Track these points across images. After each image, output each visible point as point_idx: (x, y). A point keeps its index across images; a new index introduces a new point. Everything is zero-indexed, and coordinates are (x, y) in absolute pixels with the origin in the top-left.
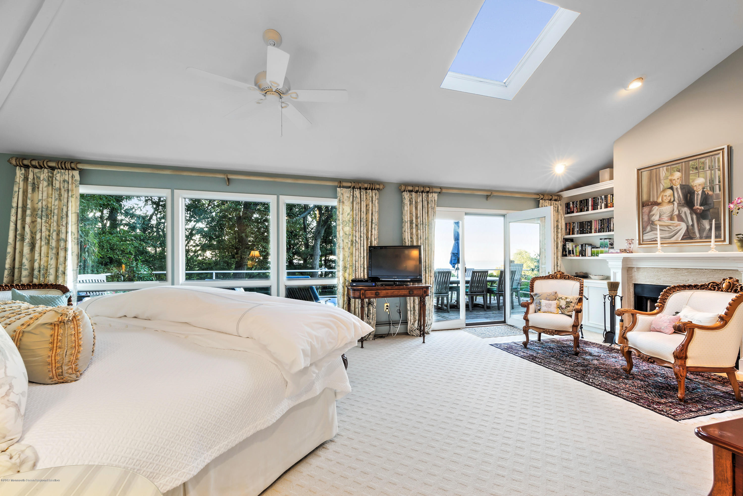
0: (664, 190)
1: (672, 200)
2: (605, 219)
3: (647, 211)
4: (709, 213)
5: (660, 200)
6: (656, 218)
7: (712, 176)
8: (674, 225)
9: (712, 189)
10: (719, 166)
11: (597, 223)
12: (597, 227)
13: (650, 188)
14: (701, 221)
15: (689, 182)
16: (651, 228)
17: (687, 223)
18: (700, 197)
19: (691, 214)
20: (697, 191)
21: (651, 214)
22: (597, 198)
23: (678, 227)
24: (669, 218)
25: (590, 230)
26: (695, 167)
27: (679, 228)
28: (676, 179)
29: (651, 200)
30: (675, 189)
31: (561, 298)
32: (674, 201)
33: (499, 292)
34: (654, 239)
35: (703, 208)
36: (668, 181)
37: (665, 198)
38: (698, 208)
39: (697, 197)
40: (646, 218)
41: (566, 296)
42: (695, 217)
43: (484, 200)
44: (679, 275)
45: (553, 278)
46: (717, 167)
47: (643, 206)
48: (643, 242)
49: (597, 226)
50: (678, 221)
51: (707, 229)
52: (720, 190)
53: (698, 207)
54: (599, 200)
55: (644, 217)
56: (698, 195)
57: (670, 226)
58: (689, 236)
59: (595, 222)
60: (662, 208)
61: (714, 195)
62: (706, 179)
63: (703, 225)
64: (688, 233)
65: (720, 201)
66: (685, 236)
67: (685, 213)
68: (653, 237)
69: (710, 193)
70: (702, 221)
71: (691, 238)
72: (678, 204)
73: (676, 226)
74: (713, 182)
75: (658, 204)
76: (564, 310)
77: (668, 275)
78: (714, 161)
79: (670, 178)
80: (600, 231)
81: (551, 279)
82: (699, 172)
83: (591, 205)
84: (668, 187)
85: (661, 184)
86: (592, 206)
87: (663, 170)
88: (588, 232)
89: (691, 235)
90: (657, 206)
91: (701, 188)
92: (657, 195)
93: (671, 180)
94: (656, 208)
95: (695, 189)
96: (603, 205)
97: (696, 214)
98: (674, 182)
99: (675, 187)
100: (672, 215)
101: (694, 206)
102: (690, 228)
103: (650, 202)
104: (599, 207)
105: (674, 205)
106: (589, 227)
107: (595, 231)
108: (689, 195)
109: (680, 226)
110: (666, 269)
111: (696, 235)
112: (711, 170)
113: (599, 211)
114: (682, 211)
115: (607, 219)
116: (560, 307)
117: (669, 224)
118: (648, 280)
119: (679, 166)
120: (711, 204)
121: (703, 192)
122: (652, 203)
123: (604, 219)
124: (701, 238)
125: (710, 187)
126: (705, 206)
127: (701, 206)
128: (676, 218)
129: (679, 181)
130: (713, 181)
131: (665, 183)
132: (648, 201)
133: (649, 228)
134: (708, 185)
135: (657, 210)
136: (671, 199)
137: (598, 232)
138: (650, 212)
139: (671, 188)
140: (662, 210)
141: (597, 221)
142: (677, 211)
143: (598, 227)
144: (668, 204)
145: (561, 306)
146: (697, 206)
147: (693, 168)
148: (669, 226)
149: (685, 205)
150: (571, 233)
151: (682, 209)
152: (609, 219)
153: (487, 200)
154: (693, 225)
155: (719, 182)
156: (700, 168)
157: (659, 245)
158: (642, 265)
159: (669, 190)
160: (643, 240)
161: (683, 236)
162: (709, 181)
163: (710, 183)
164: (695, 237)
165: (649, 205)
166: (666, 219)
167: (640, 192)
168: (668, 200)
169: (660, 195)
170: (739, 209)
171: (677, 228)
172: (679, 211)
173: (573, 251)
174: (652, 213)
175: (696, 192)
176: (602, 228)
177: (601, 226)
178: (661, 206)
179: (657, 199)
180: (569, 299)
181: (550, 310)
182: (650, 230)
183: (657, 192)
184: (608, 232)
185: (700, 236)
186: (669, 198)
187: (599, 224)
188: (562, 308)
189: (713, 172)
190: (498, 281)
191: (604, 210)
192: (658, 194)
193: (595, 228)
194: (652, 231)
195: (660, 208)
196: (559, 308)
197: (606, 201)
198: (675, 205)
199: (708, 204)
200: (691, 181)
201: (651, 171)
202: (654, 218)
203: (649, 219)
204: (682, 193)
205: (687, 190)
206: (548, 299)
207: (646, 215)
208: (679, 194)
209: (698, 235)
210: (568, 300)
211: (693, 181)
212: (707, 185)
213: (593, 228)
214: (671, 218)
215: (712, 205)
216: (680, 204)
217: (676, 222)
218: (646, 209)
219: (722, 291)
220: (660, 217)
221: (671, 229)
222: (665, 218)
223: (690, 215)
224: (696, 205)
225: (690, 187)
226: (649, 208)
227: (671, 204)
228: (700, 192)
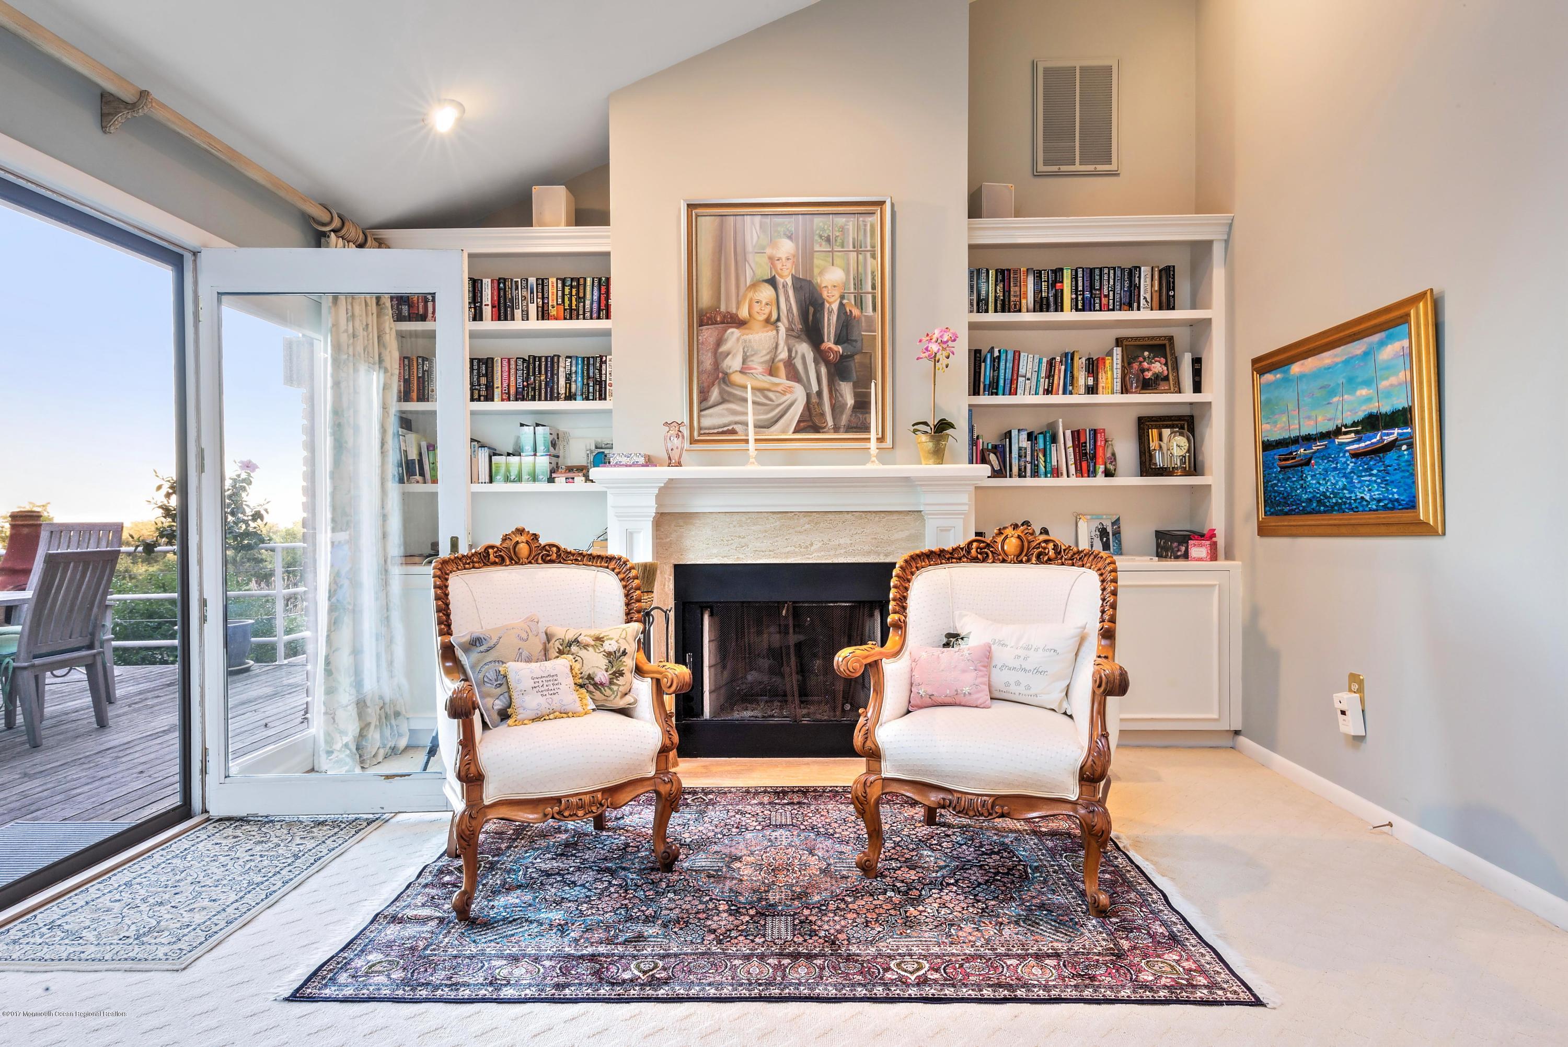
0: (754, 286)
1: (774, 317)
2: (540, 358)
3: (712, 341)
4: (852, 364)
5: (744, 313)
6: (733, 364)
7: (860, 268)
8: (779, 389)
9: (860, 303)
10: (873, 247)
11: (513, 366)
12: (513, 383)
13: (720, 270)
14: (836, 384)
15: (812, 276)
16: (722, 392)
17: (807, 387)
18: (834, 318)
19: (816, 361)
20: (830, 303)
21: (721, 350)
22: (512, 280)
23: (788, 396)
24: (765, 366)
25: (487, 388)
26: (826, 235)
27: (788, 398)
28: (784, 260)
29: (723, 309)
30: (781, 286)
31: (576, 641)
32: (778, 319)
33: (35, 657)
34: (730, 428)
35: (839, 349)
36: (763, 260)
37: (757, 307)
38: (830, 348)
39: (829, 320)
40: (708, 363)
41: (596, 632)
42: (823, 370)
43: (86, 120)
44: (791, 531)
45: (501, 562)
46: (869, 248)
47: (701, 324)
48: (700, 434)
49: (512, 379)
50: (788, 379)
51: (849, 405)
52: (874, 309)
53: (831, 345)
54: (517, 288)
55: (702, 358)
56: (830, 312)
57: (769, 390)
58: (810, 424)
59: (505, 363)
60: (750, 337)
61: (863, 319)
62: (847, 272)
63: (842, 396)
64: (810, 415)
65: (874, 337)
66: (803, 421)
67: (803, 358)
68: (726, 420)
69: (856, 312)
70: (839, 385)
71: (816, 429)
72: (788, 330)
73: (784, 393)
74: (861, 284)
75: (740, 323)
76: (608, 692)
77: (766, 531)
78: (863, 231)
79: (769, 251)
80: (520, 396)
81: (494, 564)
82: (832, 252)
83: (489, 302)
84: (766, 278)
85: (747, 265)
86: (493, 307)
87: (753, 223)
88: (480, 396)
89: (816, 420)
90: (737, 328)
91: (837, 294)
92: (738, 296)
93: (771, 259)
94: (733, 333)
95: (825, 294)
96: (533, 309)
97: (827, 363)
98: (779, 265)
99: (780, 281)
100: (773, 360)
101: (823, 341)
102: (814, 400)
103: (720, 313)
104: (518, 313)
105: (778, 331)
106: (483, 380)
107: (505, 396)
108: (811, 310)
109: (791, 392)
110: (760, 515)
111: (826, 421)
112: (858, 252)
113: (517, 325)
114: (796, 352)
115: (546, 358)
116: (587, 683)
117: (766, 385)
118: (715, 551)
119: (789, 222)
120: (856, 341)
121: (842, 305)
122: (725, 317)
123: (534, 357)
124: (836, 429)
125: (855, 297)
126: (846, 345)
127: (836, 343)
128: (782, 371)
129: (789, 264)
130: (861, 280)
131: (757, 267)
132: (715, 309)
133: (715, 394)
134: (852, 290)
135: (738, 339)
136: (770, 314)
137: (517, 400)
138: (719, 343)
139: (772, 282)
140: (750, 341)
141: (512, 362)
142: (786, 349)
143: (516, 381)
144: (765, 327)
145: (590, 677)
146: (829, 343)
147: (821, 237)
148: (766, 392)
149: (803, 336)
150: (414, 395)
151: (797, 346)
152: (552, 358)
153: (104, 128)
154: (819, 394)
155: (874, 287)
156: (836, 240)
157: (752, 445)
158: (700, 504)
159: (766, 285)
160: (700, 428)
161: (799, 422)
162: (854, 279)
163: (855, 284)
164: (824, 428)
165: (716, 323)
166: (760, 369)
167: (694, 277)
168: (765, 317)
169: (745, 296)
170: (948, 357)
171: (785, 398)
172: (790, 351)
173: (421, 462)
174: (724, 348)
175: (827, 305)
176: (528, 386)
177: (528, 379)
178: (747, 331)
179: (738, 308)
180: (613, 642)
181: (556, 702)
182: (719, 399)
183: (738, 286)
184: (551, 399)
185: (835, 425)
186: (767, 310)
187: (520, 373)
188: (595, 685)
189: (861, 257)
190: (33, 604)
191: (534, 324)
192: (741, 293)
193: (505, 385)
194: (723, 401)
195: (745, 337)
196: (581, 686)
197: (543, 298)
198: (780, 333)
199: (851, 340)
200: (816, 271)
201: (722, 221)
202: (730, 364)
203: (717, 365)
204: (798, 301)
205: (807, 295)
206: (525, 654)
207: (707, 351)
208: (789, 303)
209: (830, 422)
210: (610, 646)
211: (821, 273)
212: (849, 289)
213: (497, 383)
214: (772, 372)
215: (859, 344)
216: (793, 330)
217: (782, 380)
218: (708, 334)
219: (1004, 561)
220: (744, 362)
221: (771, 400)
222: (758, 365)
223: (813, 364)
224: (826, 340)
225: (814, 287)
226: (716, 334)
227: (772, 327)
228: (835, 306)
